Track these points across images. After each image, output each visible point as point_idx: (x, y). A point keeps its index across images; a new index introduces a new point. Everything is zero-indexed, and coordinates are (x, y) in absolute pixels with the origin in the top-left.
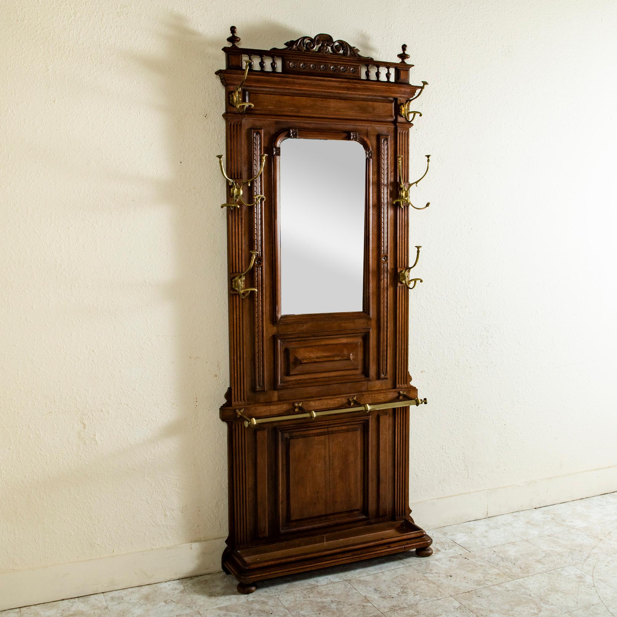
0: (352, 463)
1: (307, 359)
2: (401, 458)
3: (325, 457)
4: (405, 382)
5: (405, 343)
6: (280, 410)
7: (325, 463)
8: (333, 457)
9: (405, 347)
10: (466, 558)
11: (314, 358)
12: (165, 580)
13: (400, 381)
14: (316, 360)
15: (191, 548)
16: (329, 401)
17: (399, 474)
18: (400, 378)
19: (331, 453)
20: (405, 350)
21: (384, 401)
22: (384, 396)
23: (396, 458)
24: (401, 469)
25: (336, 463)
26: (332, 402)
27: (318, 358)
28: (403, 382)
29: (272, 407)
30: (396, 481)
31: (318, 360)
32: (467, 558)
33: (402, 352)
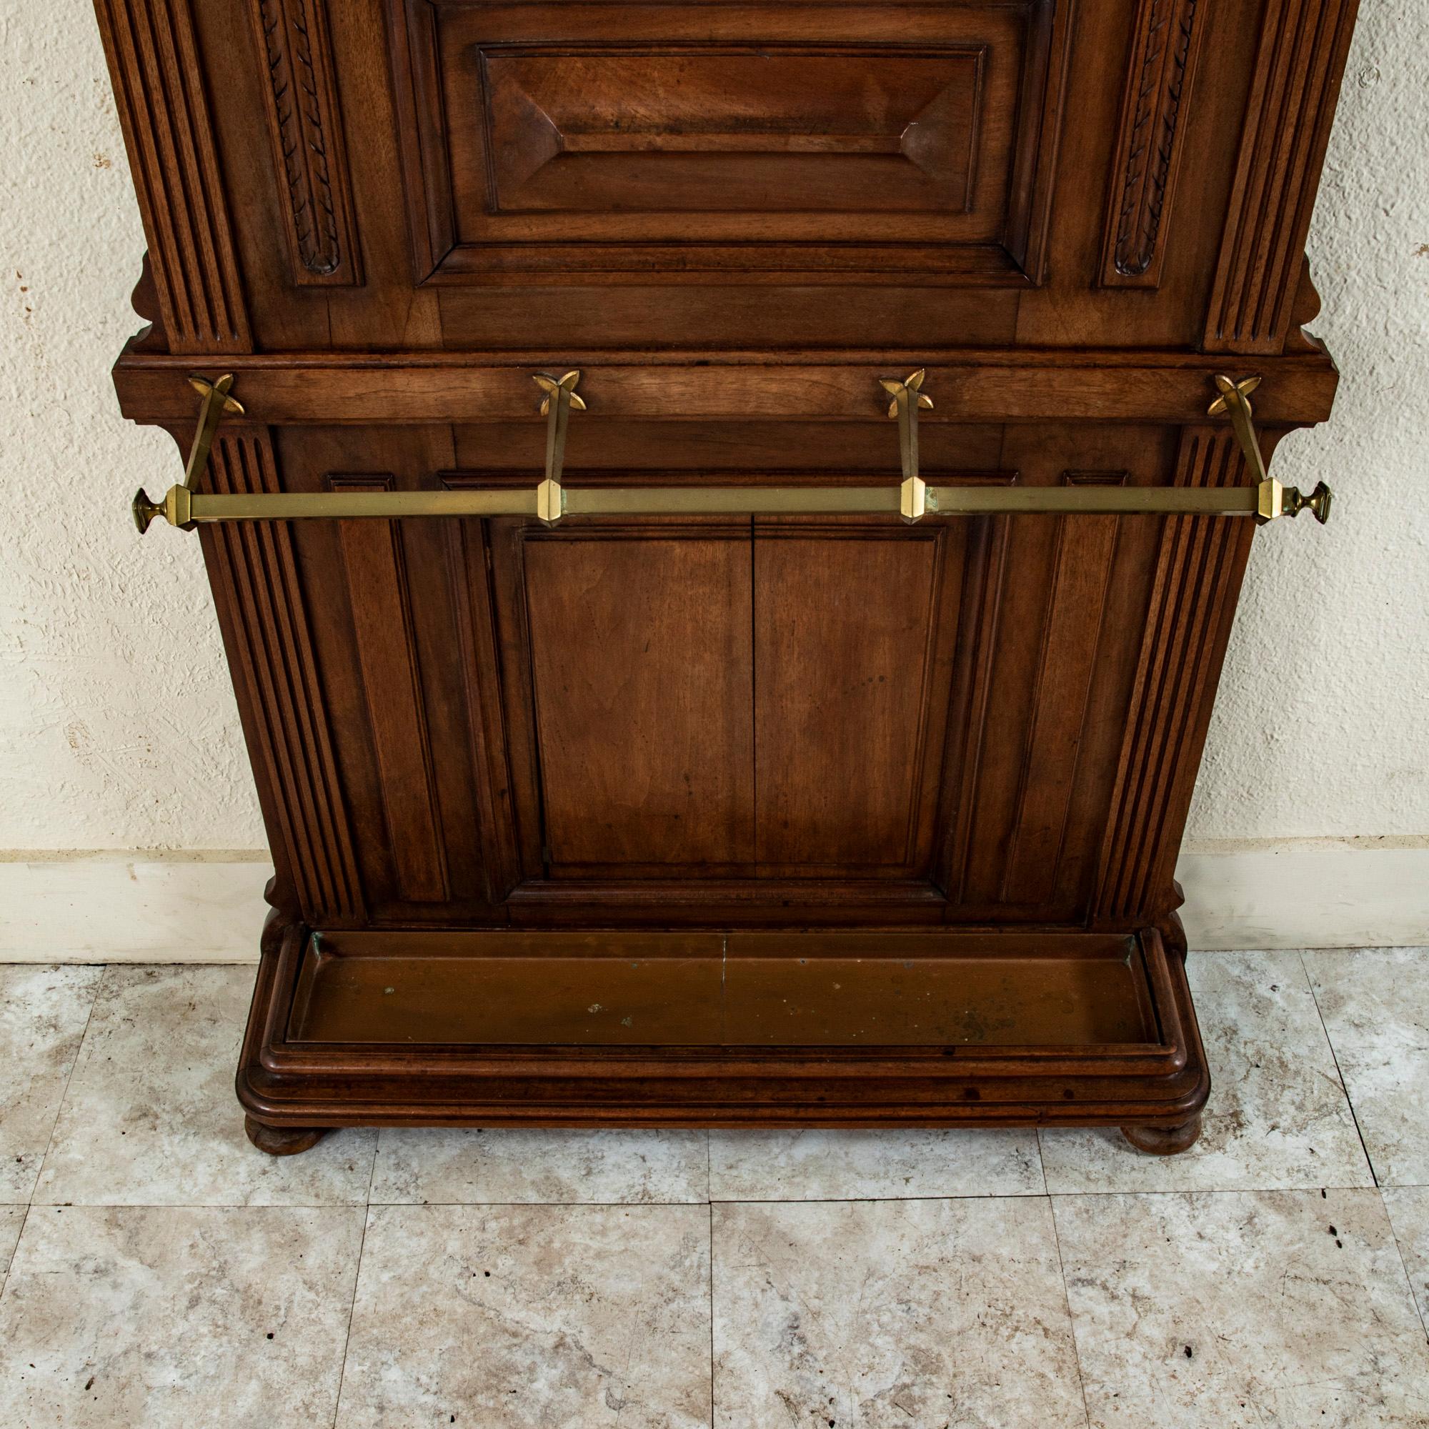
0: (882, 679)
1: (606, 125)
2: (1167, 693)
3: (729, 641)
4: (1265, 324)
5: (1318, 82)
6: (449, 396)
7: (732, 664)
8: (775, 643)
9: (1311, 112)
10: (1333, 1231)
11: (649, 128)
13: (1234, 310)
14: (659, 141)
16: (754, 380)
17: (1139, 757)
18: (1236, 299)
19: (763, 630)
20: (1307, 133)
21: (1107, 414)
22: (1108, 387)
23: (1138, 688)
24: (1157, 739)
25: (792, 671)
26: (774, 388)
27: (675, 127)
28: (1249, 323)
29: (401, 380)
30: (1120, 782)
31: (677, 143)
32: (1340, 1236)
33: (1278, 137)
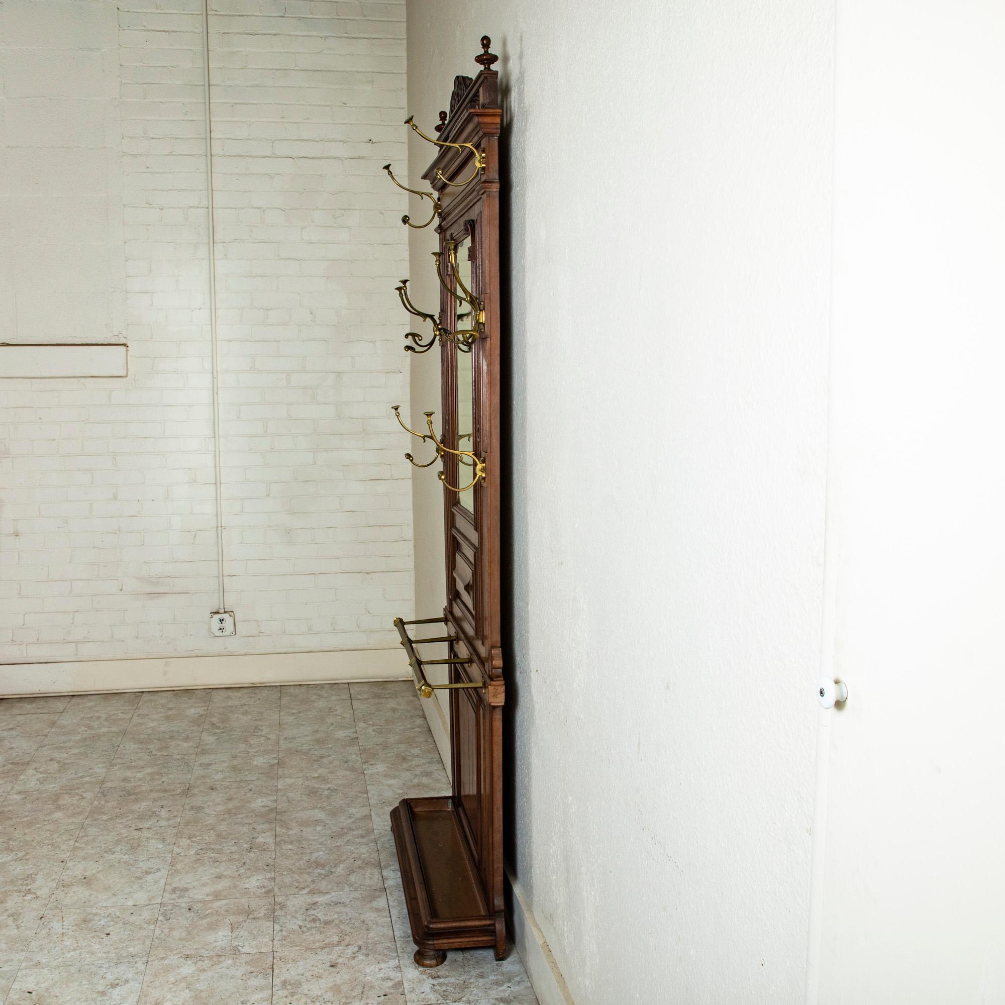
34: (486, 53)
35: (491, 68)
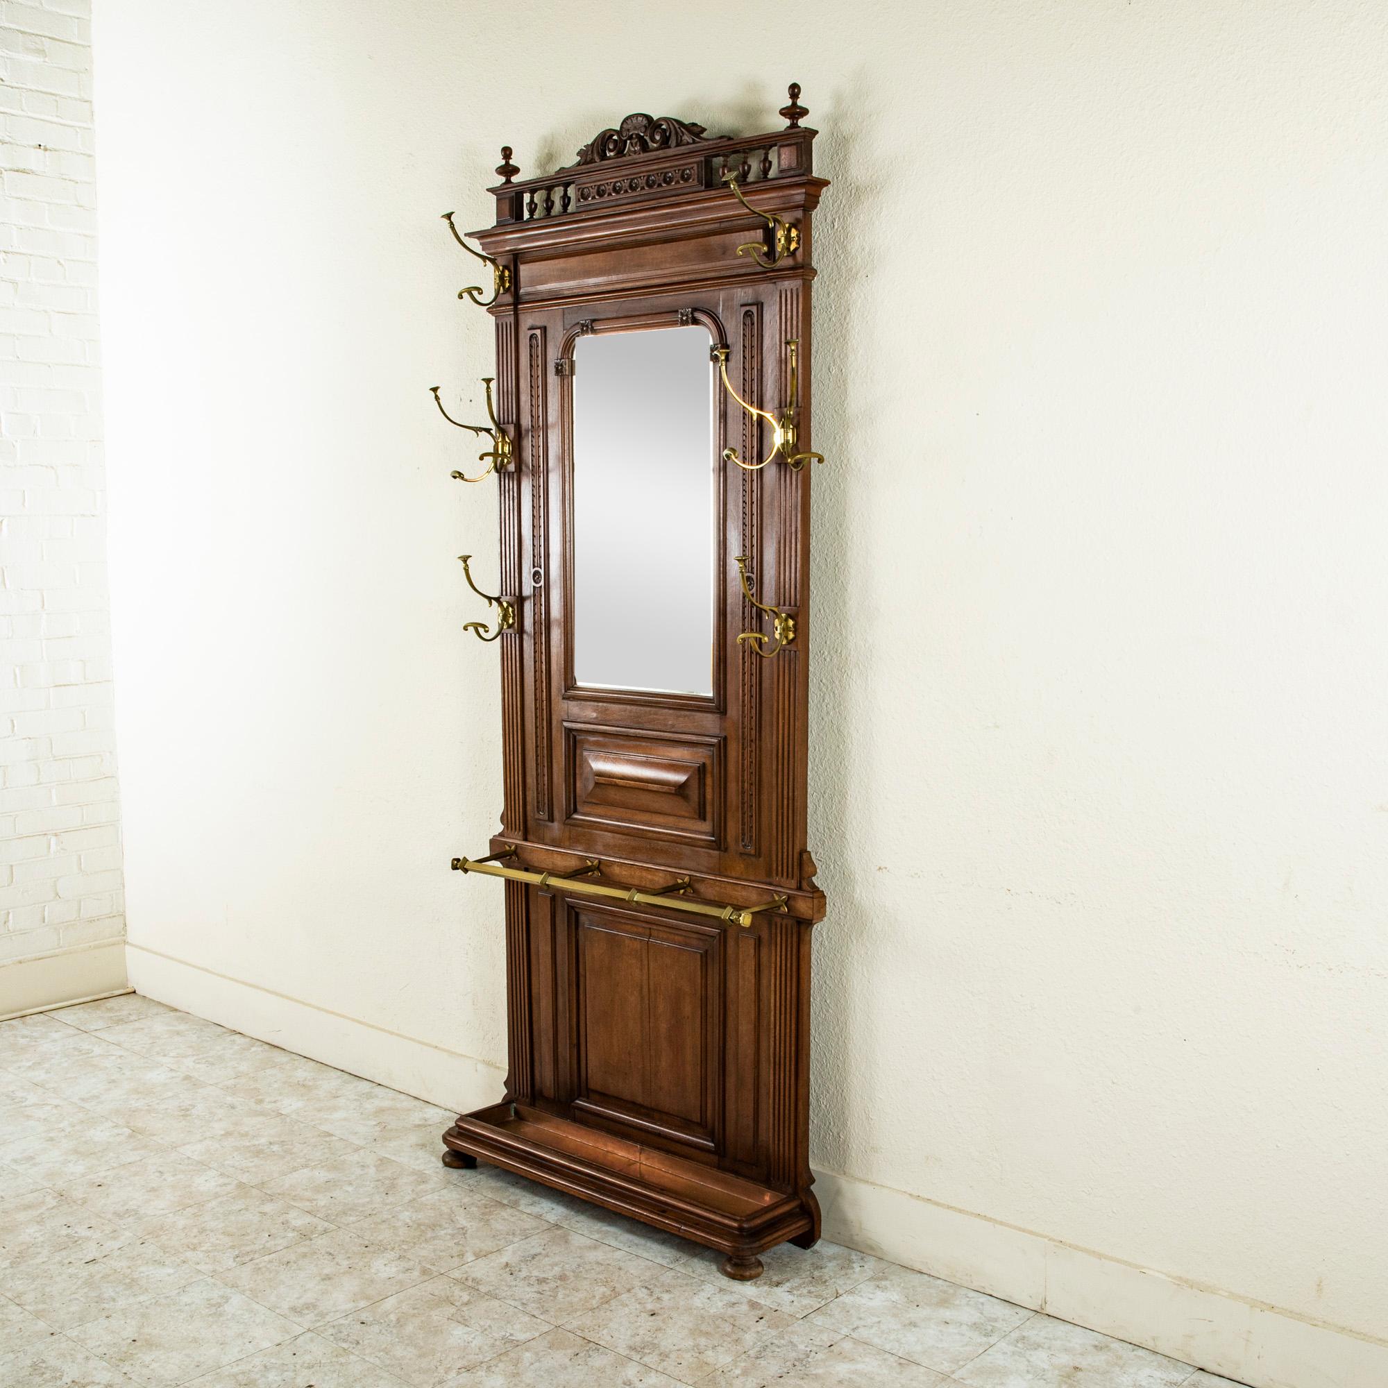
3: (642, 986)
4: (790, 875)
7: (642, 998)
8: (655, 992)
10: (761, 1318)
12: (445, 1107)
13: (780, 868)
15: (476, 1070)
17: (777, 1083)
18: (780, 864)
19: (652, 983)
22: (743, 893)
23: (772, 1043)
25: (661, 1008)
26: (649, 877)
28: (785, 874)
29: (555, 855)
30: (771, 1096)
33: (783, 803)
34: (794, 104)
35: (799, 125)
